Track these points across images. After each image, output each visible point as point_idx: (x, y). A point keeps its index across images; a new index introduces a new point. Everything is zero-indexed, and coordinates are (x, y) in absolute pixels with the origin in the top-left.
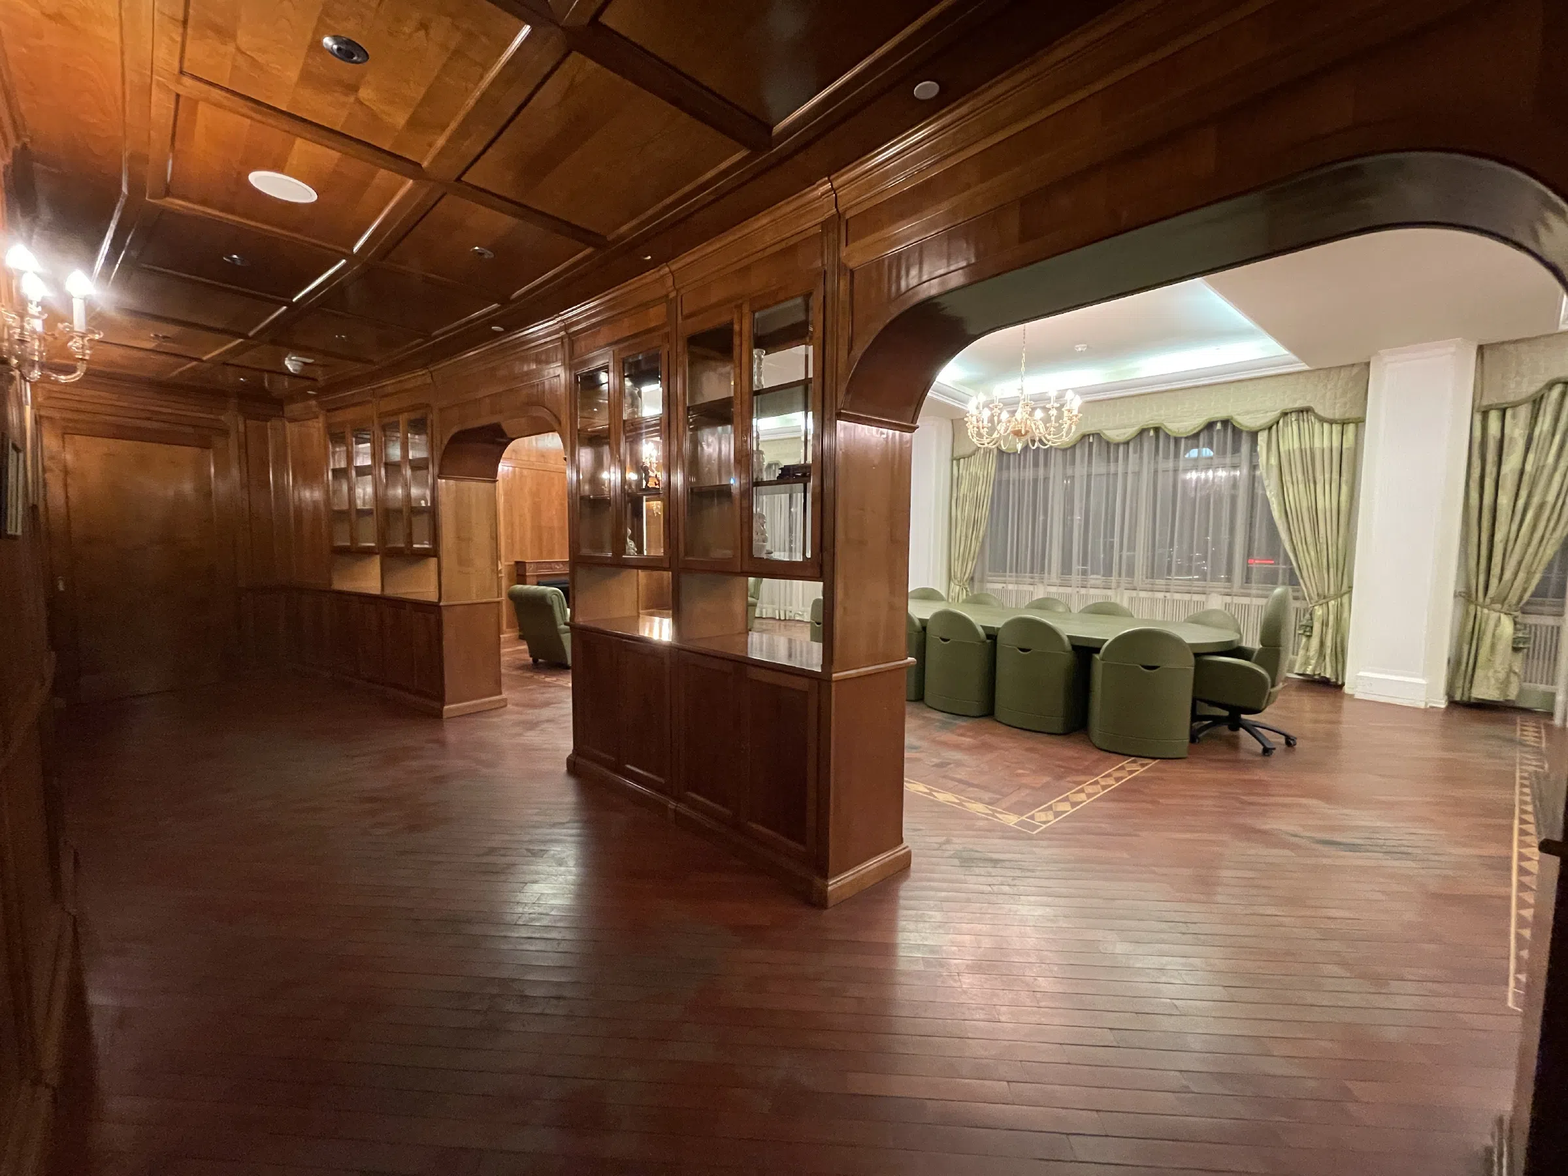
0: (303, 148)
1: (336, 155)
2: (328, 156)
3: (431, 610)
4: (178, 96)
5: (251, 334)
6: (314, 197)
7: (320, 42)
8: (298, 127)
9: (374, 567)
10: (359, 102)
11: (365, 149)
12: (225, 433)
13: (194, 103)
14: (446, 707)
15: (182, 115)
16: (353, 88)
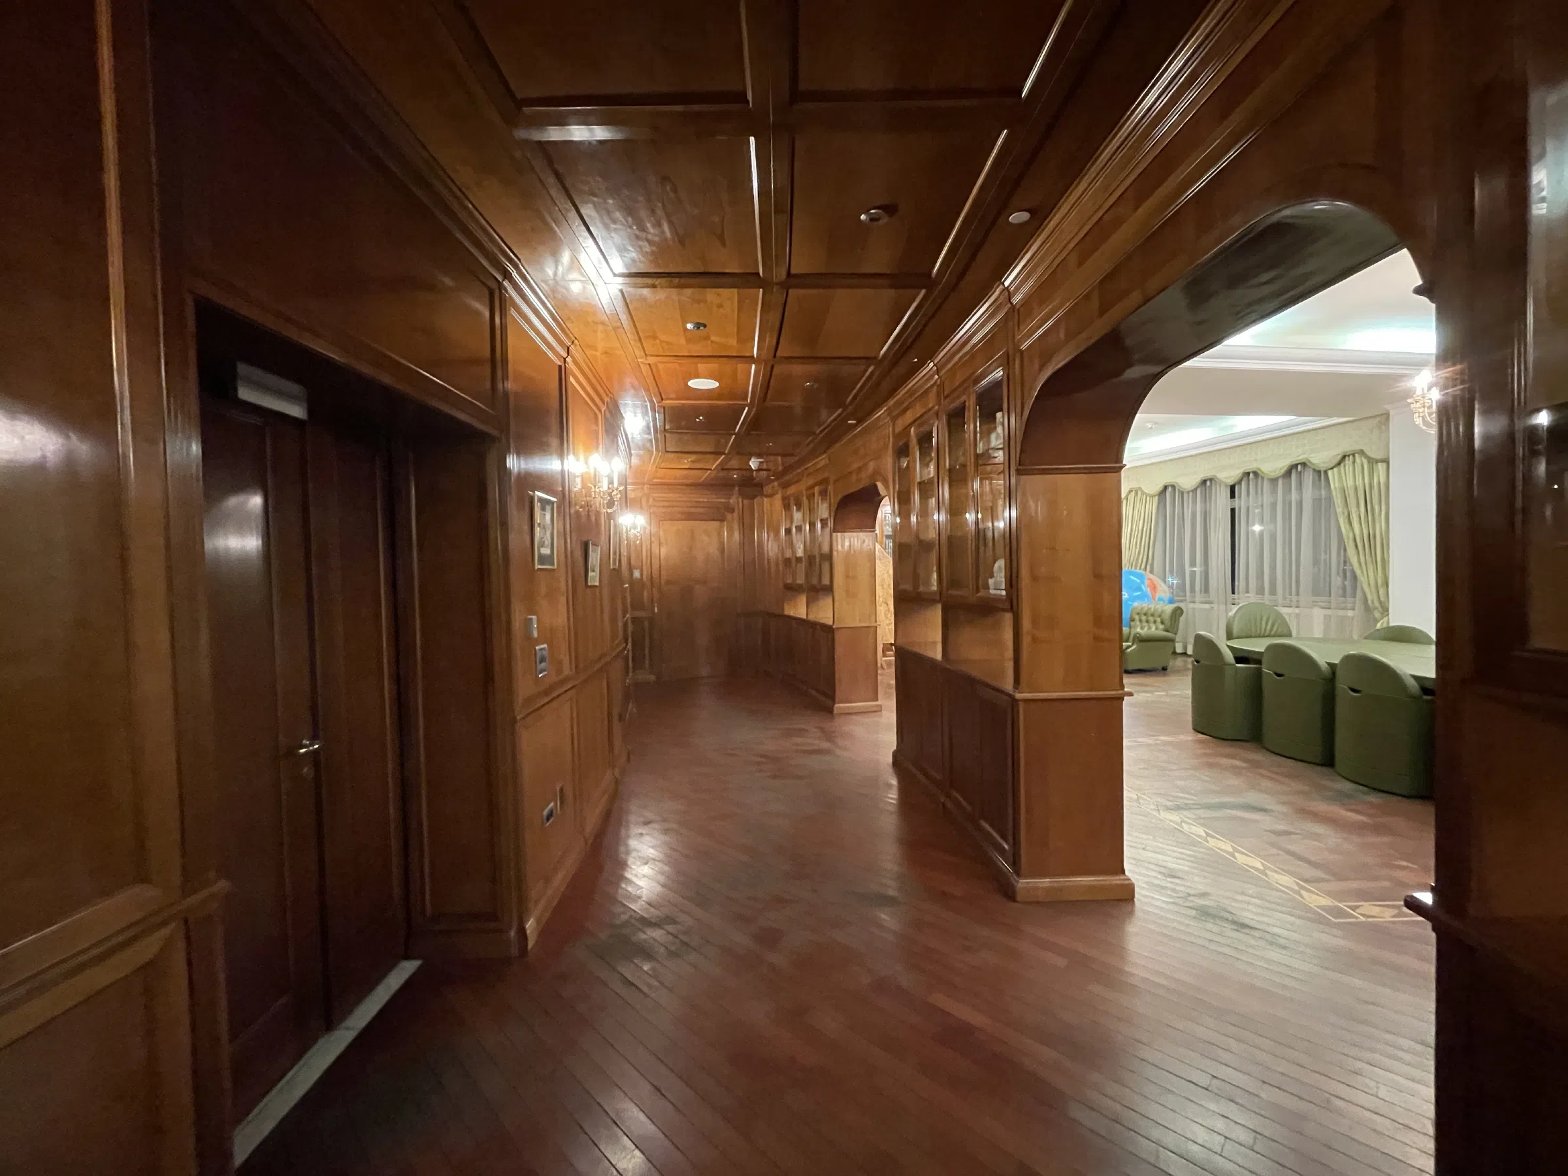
0: (702, 367)
1: (716, 365)
2: (713, 366)
3: (829, 630)
4: (649, 364)
5: (726, 452)
6: (717, 384)
7: (686, 329)
8: (696, 360)
9: (803, 600)
10: (712, 342)
11: (724, 359)
12: (732, 510)
13: (656, 364)
14: (837, 705)
15: (654, 370)
16: (707, 338)
